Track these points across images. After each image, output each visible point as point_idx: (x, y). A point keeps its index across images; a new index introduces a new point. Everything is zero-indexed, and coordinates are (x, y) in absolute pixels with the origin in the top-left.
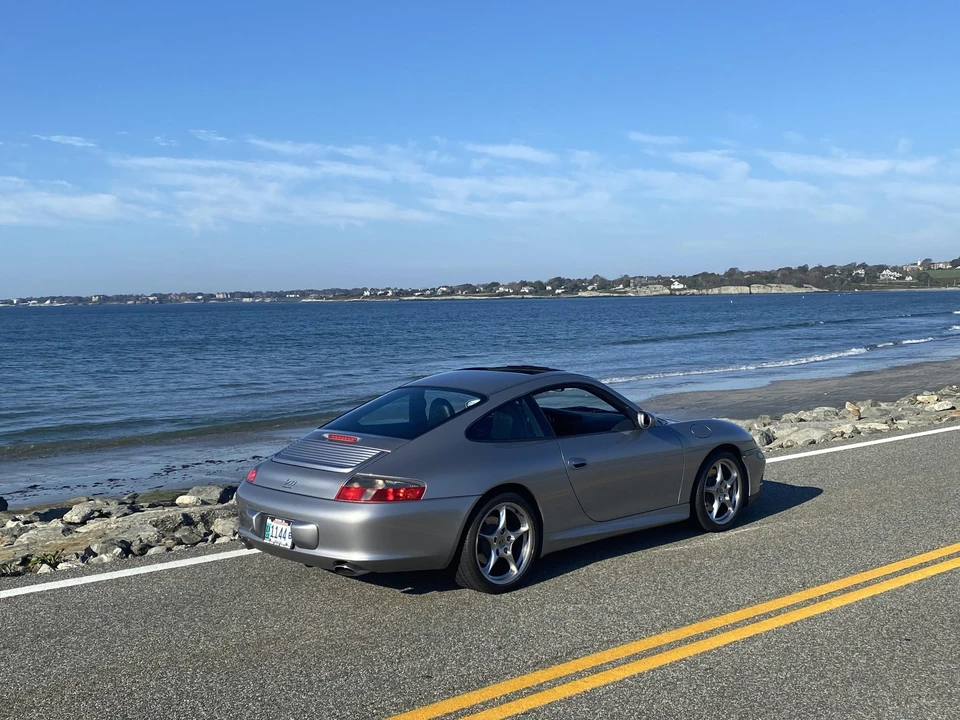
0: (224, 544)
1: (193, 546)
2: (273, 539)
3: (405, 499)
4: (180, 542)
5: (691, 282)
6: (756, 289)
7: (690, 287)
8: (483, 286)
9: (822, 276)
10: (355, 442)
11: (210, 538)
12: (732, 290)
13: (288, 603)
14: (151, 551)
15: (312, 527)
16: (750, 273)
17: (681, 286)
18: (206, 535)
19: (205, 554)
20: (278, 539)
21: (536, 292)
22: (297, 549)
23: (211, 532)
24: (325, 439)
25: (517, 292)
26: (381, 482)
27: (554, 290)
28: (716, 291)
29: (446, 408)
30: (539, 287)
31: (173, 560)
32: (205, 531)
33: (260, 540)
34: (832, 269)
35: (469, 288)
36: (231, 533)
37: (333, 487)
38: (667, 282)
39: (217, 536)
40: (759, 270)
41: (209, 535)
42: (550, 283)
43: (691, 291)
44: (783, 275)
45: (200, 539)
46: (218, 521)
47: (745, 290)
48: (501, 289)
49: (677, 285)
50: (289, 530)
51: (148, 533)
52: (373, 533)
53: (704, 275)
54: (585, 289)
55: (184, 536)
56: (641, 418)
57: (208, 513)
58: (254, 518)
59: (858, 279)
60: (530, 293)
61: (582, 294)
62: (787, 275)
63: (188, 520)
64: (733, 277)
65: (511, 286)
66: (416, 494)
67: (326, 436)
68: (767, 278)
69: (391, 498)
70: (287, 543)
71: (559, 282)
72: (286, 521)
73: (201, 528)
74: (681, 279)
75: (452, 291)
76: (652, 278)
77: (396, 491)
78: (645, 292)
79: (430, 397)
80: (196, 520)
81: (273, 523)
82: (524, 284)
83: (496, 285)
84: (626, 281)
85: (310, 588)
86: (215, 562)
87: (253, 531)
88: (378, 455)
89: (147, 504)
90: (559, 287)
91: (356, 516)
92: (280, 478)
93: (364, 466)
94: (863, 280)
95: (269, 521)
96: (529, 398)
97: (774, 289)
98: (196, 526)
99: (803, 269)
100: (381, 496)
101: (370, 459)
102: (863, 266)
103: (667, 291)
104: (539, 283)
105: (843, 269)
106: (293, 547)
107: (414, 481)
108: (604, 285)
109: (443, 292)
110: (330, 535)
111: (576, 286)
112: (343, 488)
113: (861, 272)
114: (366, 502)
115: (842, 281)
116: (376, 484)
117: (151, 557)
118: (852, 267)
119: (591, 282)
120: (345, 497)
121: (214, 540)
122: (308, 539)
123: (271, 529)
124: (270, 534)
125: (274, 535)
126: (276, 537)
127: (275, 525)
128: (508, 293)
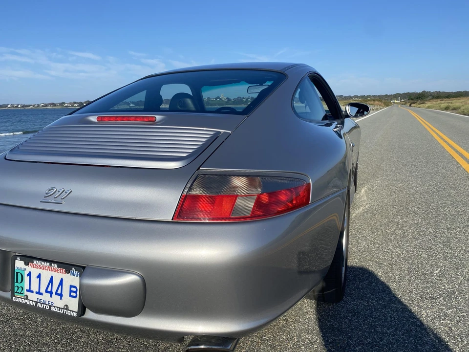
2: (33, 297)
7: (136, 106)
8: (59, 103)
17: (133, 105)
20: (46, 297)
22: (90, 315)
25: (73, 106)
33: (8, 295)
35: (54, 104)
42: (85, 103)
48: (66, 105)
60: (78, 106)
65: (70, 104)
70: (65, 304)
75: (46, 105)
81: (29, 269)
82: (75, 103)
83: (64, 103)
92: (33, 187)
95: (19, 264)
103: (129, 107)
104: (81, 103)
106: (82, 309)
109: (43, 106)
112: (184, 198)
123: (26, 279)
124: (26, 287)
125: (35, 288)
126: (39, 293)
127: (35, 272)
128: (69, 106)
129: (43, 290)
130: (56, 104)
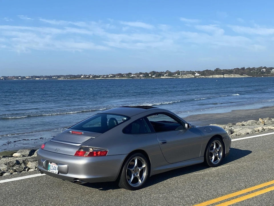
0: (32, 171)
1: (20, 172)
2: (51, 170)
3: (100, 155)
4: (15, 171)
5: (202, 73)
6: (226, 76)
7: (202, 75)
8: (126, 74)
9: (250, 71)
10: (82, 134)
11: (27, 169)
12: (217, 76)
13: (57, 194)
14: (5, 175)
15: (66, 166)
16: (224, 70)
17: (199, 75)
18: (25, 168)
19: (25, 176)
21: (145, 77)
22: (60, 174)
23: (27, 167)
24: (70, 133)
25: (138, 77)
26: (91, 149)
27: (152, 76)
28: (211, 77)
29: (115, 121)
30: (146, 75)
31: (13, 178)
32: (24, 167)
33: (46, 171)
34: (254, 69)
35: (121, 75)
36: (34, 167)
37: (73, 151)
38: (193, 73)
39: (29, 169)
40: (227, 69)
41: (26, 168)
42: (150, 73)
43: (202, 77)
44: (236, 71)
45: (23, 170)
46: (29, 163)
47: (222, 76)
48: (132, 75)
49: (197, 74)
50: (57, 166)
51: (3, 167)
52: (88, 168)
53: (207, 70)
54: (163, 76)
55: (17, 169)
56: (186, 125)
57: (25, 160)
58: (44, 162)
59: (263, 73)
60: (143, 77)
61: (162, 77)
62: (237, 71)
63: (18, 163)
64: (218, 71)
65: (136, 74)
66: (104, 154)
67: (71, 132)
68: (230, 72)
69: (95, 155)
70: (56, 172)
71: (154, 73)
72: (56, 164)
73: (23, 165)
74: (199, 72)
75: (114, 76)
76: (188, 72)
77: (97, 153)
78: (185, 77)
79: (109, 117)
80: (21, 162)
81: (51, 164)
82: (141, 73)
83: (131, 74)
84: (178, 73)
85: (65, 188)
86: (29, 179)
87: (43, 167)
88: (90, 139)
89: (2, 156)
90: (154, 75)
91: (82, 162)
92: (54, 148)
93: (85, 143)
94: (265, 73)
95: (49, 163)
96: (145, 118)
97: (232, 76)
98: (21, 165)
99: (243, 69)
100: (91, 154)
101: (87, 141)
102: (265, 68)
103: (193, 77)
104: (147, 73)
105: (258, 69)
106: (58, 173)
107: (104, 149)
108: (170, 74)
109: (111, 77)
110: (72, 169)
111: (160, 74)
112: (77, 151)
113: (264, 70)
114: (86, 157)
115: (257, 73)
116: (89, 150)
117: (5, 177)
118: (261, 68)
119: (166, 73)
120: (78, 155)
121: (28, 170)
122: (65, 171)
123: (50, 166)
124: (50, 168)
125: (51, 169)
126: (52, 170)
127: (52, 165)
128: (135, 77)
129: (53, 169)
130: (123, 75)
